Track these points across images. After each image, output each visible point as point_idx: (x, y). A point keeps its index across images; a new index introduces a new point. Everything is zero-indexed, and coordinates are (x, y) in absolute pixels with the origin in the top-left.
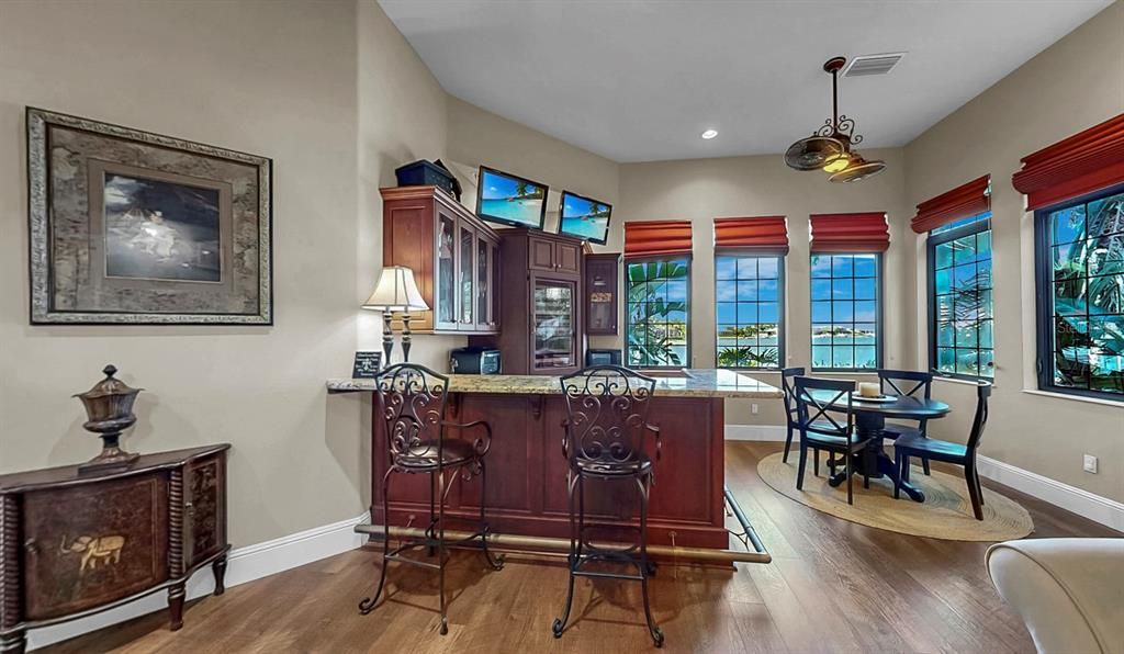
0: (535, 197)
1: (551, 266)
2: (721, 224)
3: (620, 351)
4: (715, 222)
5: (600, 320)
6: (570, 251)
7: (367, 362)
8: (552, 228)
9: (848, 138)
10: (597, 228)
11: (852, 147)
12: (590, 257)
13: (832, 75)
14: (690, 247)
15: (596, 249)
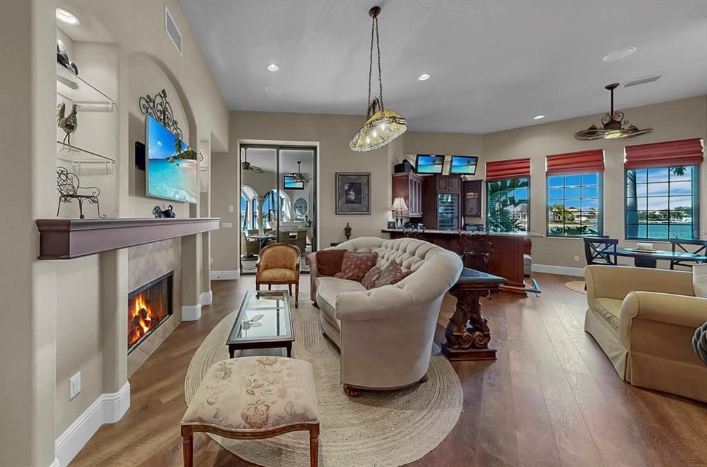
0: (439, 164)
1: (446, 188)
2: (550, 158)
3: (483, 225)
4: (547, 157)
5: (472, 208)
6: (455, 182)
7: (392, 225)
8: (446, 173)
9: (620, 122)
10: (471, 169)
11: (622, 127)
12: (466, 182)
13: (610, 91)
14: (529, 172)
15: (469, 178)
